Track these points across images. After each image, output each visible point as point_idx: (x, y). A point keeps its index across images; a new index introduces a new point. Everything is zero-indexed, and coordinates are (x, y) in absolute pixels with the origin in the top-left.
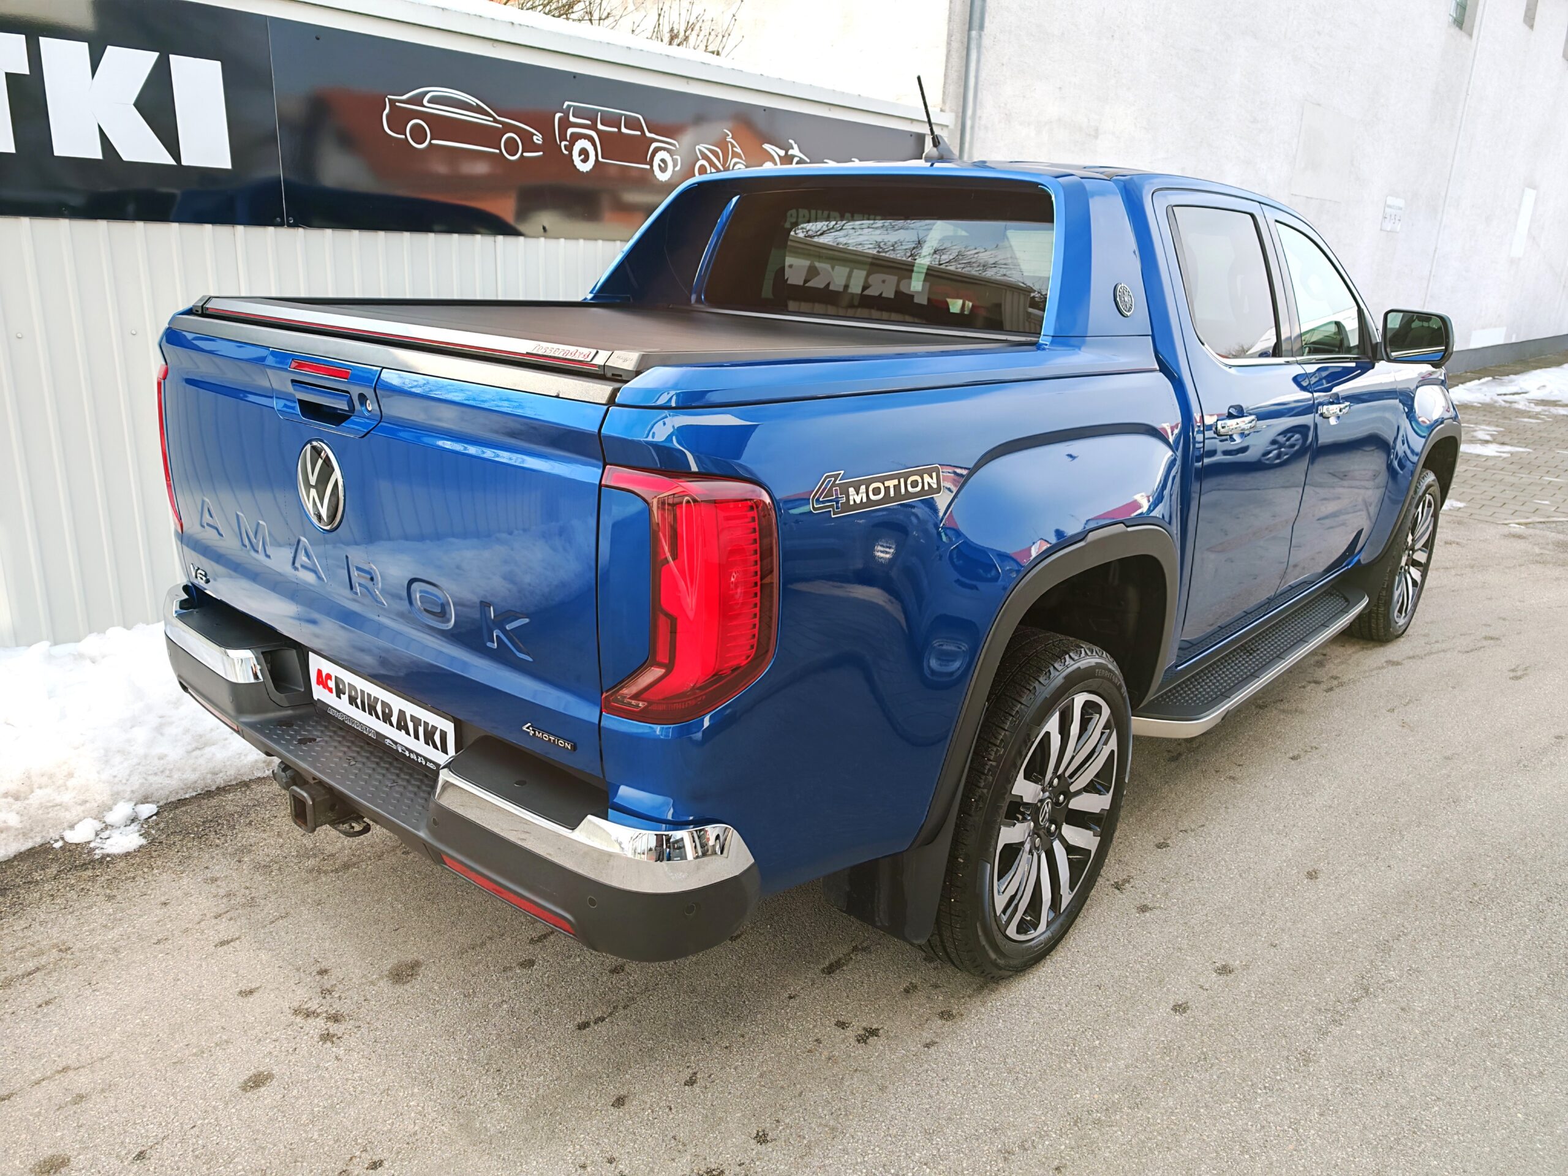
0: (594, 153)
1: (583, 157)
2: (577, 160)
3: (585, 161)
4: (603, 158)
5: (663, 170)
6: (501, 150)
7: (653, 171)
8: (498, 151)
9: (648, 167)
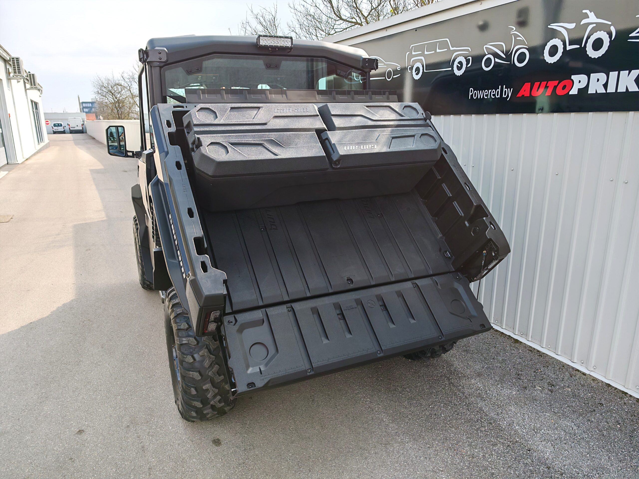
0: (422, 68)
1: (417, 72)
2: (414, 73)
3: (417, 74)
4: (426, 70)
5: (459, 68)
6: (386, 78)
7: (453, 71)
8: (384, 78)
9: (450, 69)
